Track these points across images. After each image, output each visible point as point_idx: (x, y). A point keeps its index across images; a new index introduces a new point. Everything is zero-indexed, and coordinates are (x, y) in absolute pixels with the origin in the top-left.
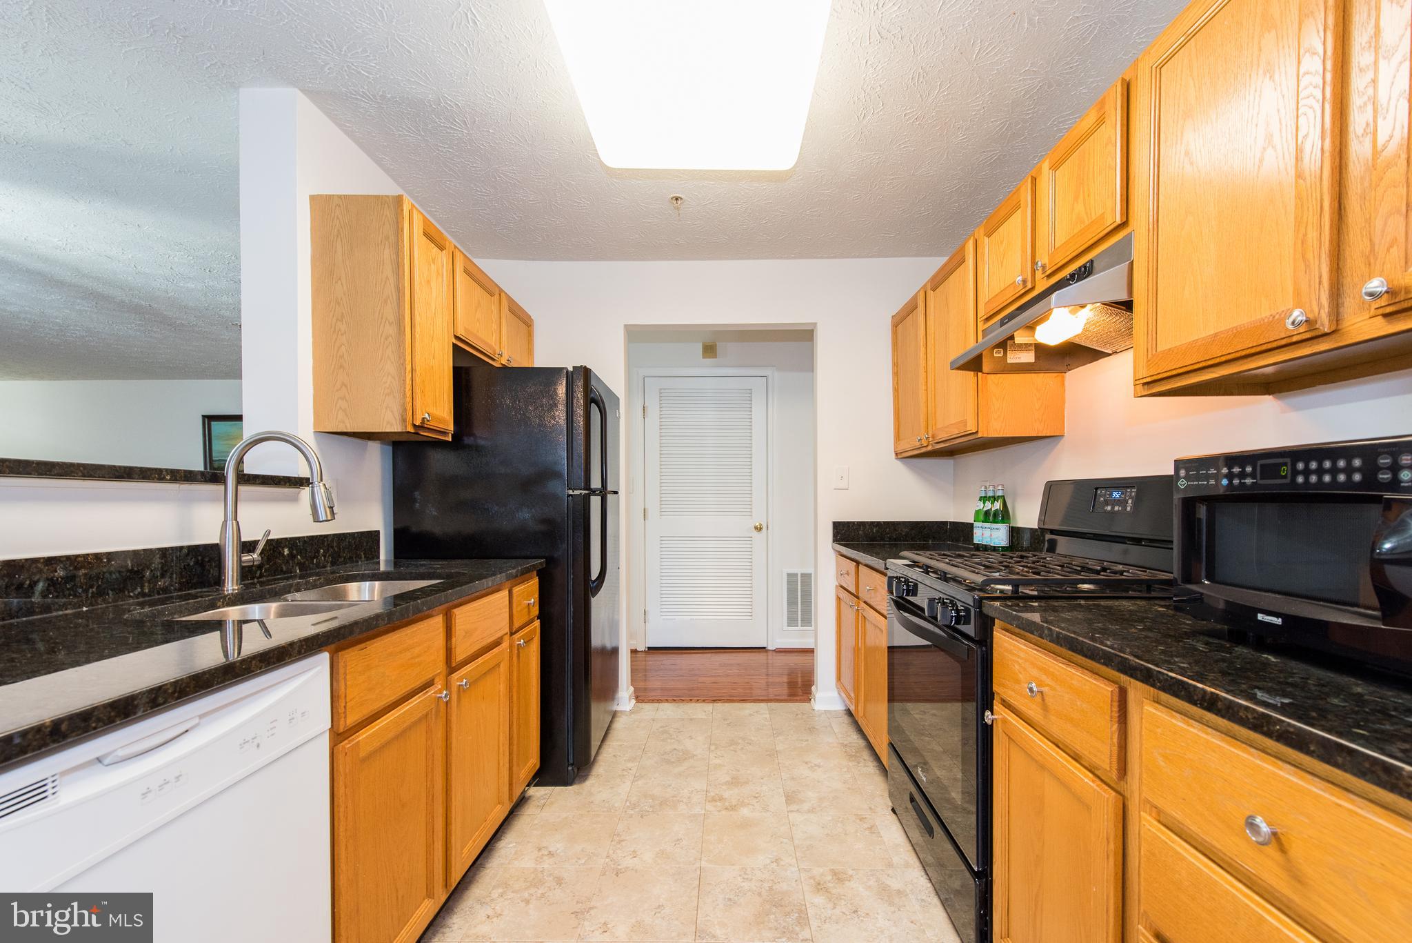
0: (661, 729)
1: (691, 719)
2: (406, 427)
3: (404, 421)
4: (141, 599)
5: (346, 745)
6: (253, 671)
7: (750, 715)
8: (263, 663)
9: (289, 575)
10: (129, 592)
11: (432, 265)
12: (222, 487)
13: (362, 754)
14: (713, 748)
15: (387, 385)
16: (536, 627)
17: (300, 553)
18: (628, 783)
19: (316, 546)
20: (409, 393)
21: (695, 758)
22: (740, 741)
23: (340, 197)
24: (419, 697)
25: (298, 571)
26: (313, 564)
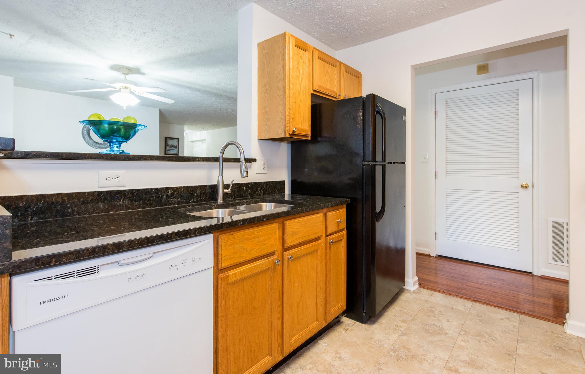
0: (429, 308)
1: (452, 309)
2: (286, 135)
3: (285, 132)
4: (193, 204)
5: (222, 275)
6: (172, 239)
7: (501, 319)
8: (177, 236)
9: (246, 198)
10: (190, 201)
11: (300, 59)
12: (218, 163)
13: (230, 281)
14: (462, 333)
15: (280, 117)
16: (343, 234)
17: (250, 189)
18: (397, 335)
19: (256, 187)
20: (287, 120)
21: (447, 335)
22: (486, 335)
23: (266, 41)
24: (264, 260)
25: (249, 196)
26: (255, 194)
